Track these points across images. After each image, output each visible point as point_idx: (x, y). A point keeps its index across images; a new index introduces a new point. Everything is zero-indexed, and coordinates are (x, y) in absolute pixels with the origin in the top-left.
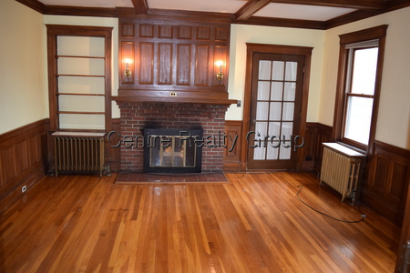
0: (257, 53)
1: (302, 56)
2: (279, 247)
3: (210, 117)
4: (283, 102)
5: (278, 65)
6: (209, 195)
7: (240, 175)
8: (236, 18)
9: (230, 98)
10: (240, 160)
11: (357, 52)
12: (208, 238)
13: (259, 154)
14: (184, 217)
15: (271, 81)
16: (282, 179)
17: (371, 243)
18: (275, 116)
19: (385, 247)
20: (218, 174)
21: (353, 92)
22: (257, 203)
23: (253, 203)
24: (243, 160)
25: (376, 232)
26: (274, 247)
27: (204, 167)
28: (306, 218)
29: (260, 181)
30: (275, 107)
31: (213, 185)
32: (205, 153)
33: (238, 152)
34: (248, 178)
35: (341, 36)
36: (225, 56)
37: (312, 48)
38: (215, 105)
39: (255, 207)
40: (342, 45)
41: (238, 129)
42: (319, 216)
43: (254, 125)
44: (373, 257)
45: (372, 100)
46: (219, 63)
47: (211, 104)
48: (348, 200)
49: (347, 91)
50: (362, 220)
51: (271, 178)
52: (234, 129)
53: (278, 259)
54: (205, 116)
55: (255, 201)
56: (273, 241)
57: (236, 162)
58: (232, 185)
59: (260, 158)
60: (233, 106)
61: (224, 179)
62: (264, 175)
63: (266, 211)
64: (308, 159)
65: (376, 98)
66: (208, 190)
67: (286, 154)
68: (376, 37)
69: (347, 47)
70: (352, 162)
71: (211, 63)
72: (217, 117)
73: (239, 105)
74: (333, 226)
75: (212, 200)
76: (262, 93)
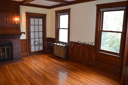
0: (29, 16)
1: (43, 17)
2: (53, 78)
3: (15, 39)
4: (39, 32)
5: (36, 20)
6: (21, 67)
7: (28, 58)
8: (22, 3)
9: (21, 31)
10: (27, 53)
11: (60, 16)
12: (29, 82)
13: (33, 50)
14: (15, 77)
15: (35, 25)
16: (42, 56)
17: (76, 70)
18: (37, 36)
19: (79, 70)
20: (20, 59)
21: (60, 28)
22: (39, 66)
23: (37, 66)
24: (28, 52)
25: (75, 66)
26: (52, 79)
27: (14, 57)
28: (56, 67)
29: (35, 58)
30: (37, 34)
31: (20, 63)
32: (14, 52)
33: (26, 50)
34: (31, 58)
35: (56, 11)
36: (18, 17)
37: (46, 15)
38: (16, 34)
39: (39, 67)
40: (56, 14)
41: (25, 42)
42: (59, 65)
43: (30, 40)
44: (78, 73)
45: (67, 30)
46: (16, 19)
47: (15, 34)
48: (64, 59)
49: (58, 28)
50: (70, 64)
51: (38, 57)
52: (24, 42)
53: (55, 82)
54: (13, 39)
55: (37, 65)
56: (51, 77)
57: (25, 53)
58: (27, 62)
59: (33, 51)
60: (23, 34)
61: (23, 60)
62: (36, 56)
63: (43, 68)
64: (48, 49)
65: (69, 29)
66: (19, 65)
67: (41, 48)
68: (67, 12)
69: (58, 14)
70: (64, 48)
71: (13, 19)
72: (17, 38)
73: (24, 34)
74: (64, 68)
75: (23, 68)
76: (32, 29)
